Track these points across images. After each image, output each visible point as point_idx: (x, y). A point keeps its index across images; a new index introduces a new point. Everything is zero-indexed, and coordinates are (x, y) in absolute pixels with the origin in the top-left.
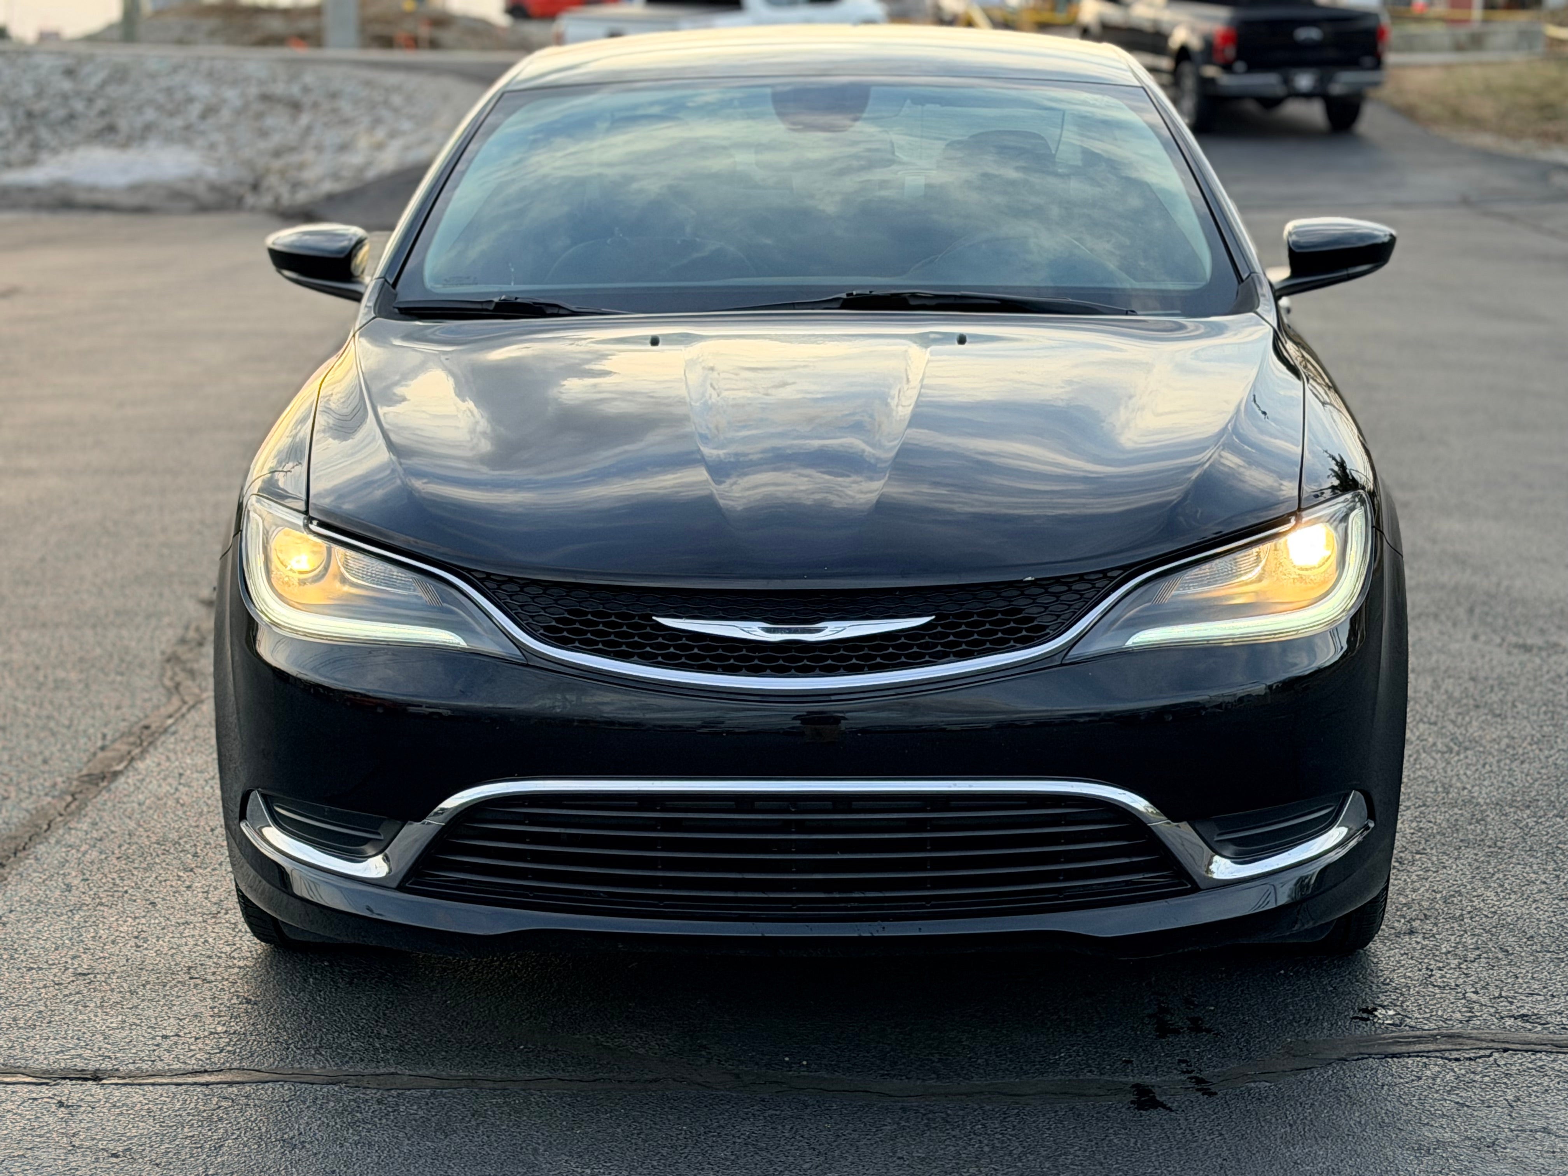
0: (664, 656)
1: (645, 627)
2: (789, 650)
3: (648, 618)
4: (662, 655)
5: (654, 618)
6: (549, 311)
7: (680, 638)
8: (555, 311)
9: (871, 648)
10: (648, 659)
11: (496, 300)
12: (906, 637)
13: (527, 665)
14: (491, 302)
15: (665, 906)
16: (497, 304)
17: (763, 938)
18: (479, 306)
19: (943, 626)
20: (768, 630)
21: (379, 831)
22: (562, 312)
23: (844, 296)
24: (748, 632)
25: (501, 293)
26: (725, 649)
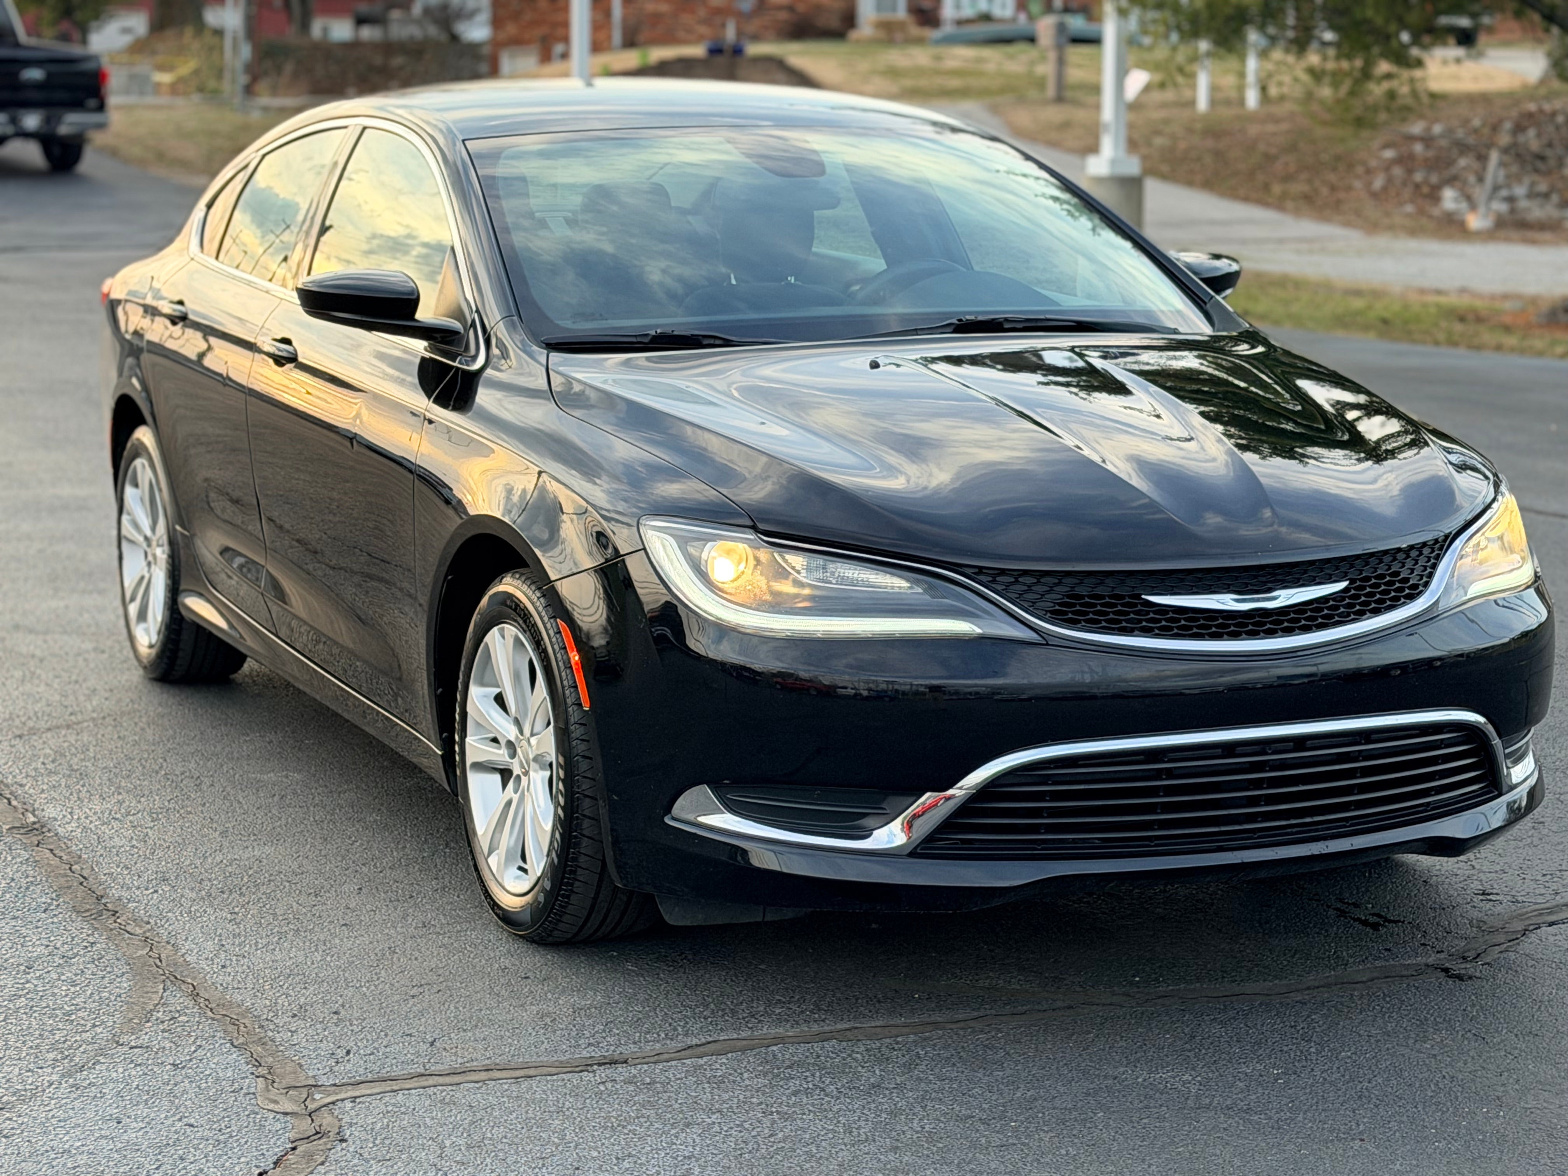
0: (1159, 628)
1: (1136, 605)
2: (1253, 617)
3: (1138, 597)
4: (1158, 628)
5: (1143, 597)
6: (706, 342)
7: (1167, 612)
8: (712, 341)
9: (1312, 610)
10: (1147, 632)
11: (653, 333)
12: (1334, 600)
13: (1047, 644)
14: (647, 335)
15: (1156, 846)
16: (654, 336)
17: (1243, 864)
18: (634, 340)
19: (1355, 589)
20: (1237, 601)
21: (883, 806)
22: (718, 342)
23: (955, 321)
24: (1223, 603)
25: (658, 326)
26: (1205, 619)
